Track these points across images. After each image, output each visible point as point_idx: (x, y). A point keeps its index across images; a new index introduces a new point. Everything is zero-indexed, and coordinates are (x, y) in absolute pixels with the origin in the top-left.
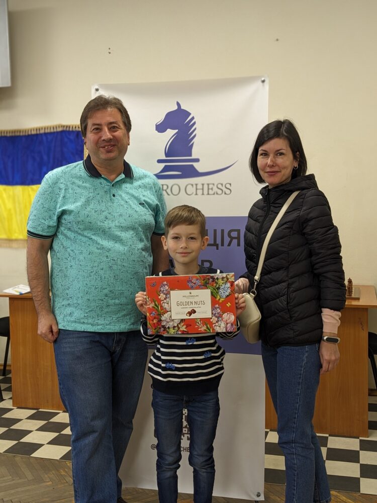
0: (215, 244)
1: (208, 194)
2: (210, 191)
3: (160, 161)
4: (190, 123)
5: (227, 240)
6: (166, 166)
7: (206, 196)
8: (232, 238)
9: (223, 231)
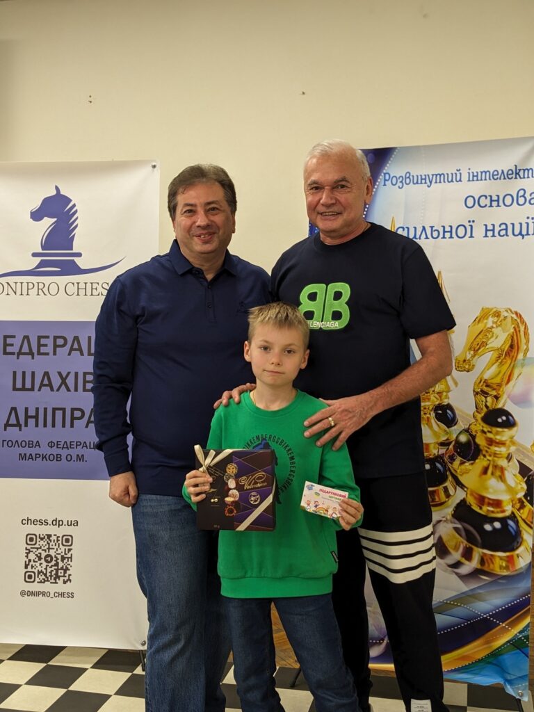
1: (92, 295)
3: (35, 255)
4: (71, 211)
6: (42, 260)
7: (89, 296)
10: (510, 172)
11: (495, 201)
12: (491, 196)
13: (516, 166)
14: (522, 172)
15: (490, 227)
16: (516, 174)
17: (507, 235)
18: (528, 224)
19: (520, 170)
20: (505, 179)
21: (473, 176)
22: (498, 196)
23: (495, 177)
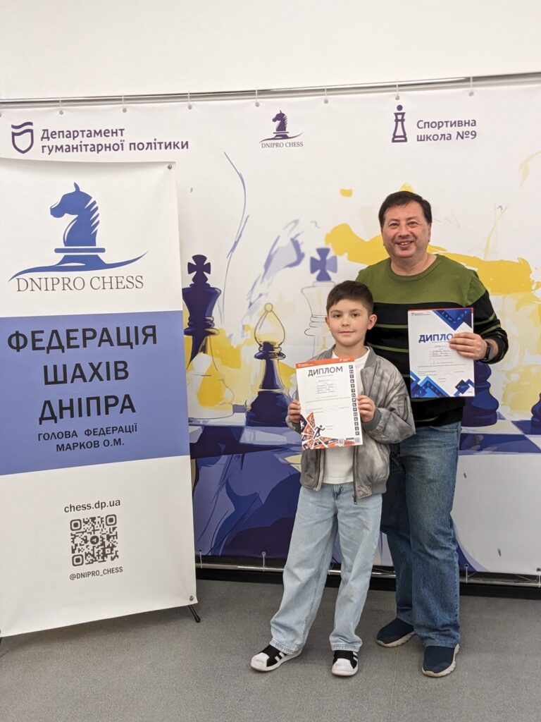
0: (129, 343)
1: (118, 288)
2: (120, 285)
3: (58, 251)
4: (92, 207)
5: (141, 337)
6: (65, 256)
7: (115, 290)
8: (147, 336)
9: (136, 328)
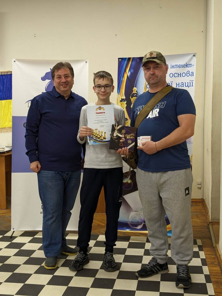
10: (184, 65)
11: (179, 75)
12: (178, 73)
13: (186, 63)
14: (188, 65)
15: (178, 84)
16: (186, 66)
17: (183, 87)
18: (190, 83)
19: (188, 64)
20: (183, 67)
21: (172, 66)
22: (180, 73)
23: (180, 67)
